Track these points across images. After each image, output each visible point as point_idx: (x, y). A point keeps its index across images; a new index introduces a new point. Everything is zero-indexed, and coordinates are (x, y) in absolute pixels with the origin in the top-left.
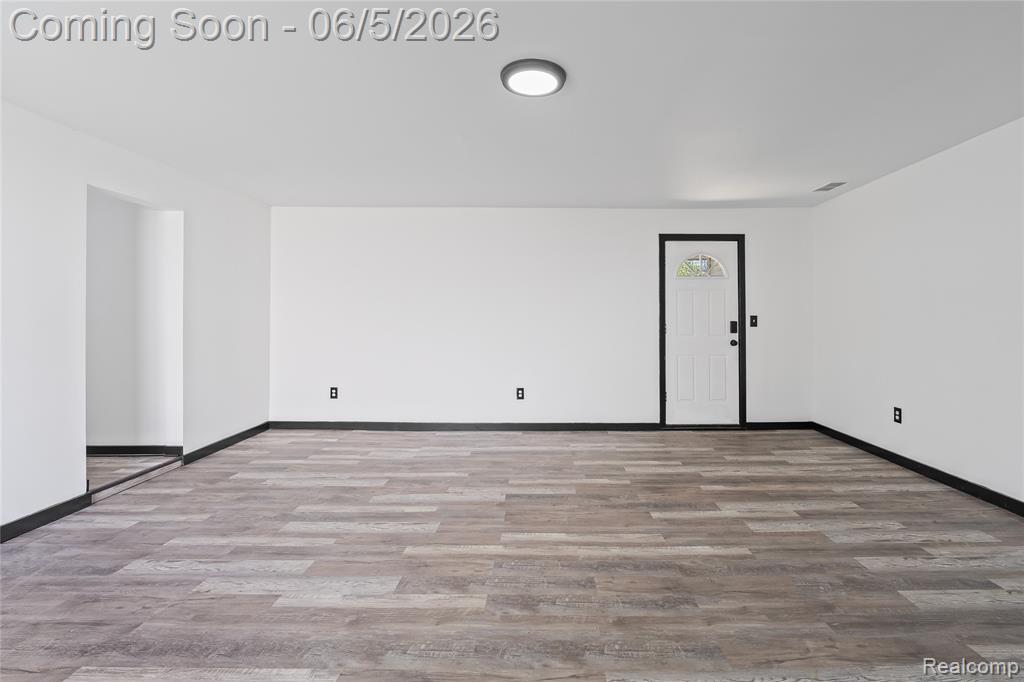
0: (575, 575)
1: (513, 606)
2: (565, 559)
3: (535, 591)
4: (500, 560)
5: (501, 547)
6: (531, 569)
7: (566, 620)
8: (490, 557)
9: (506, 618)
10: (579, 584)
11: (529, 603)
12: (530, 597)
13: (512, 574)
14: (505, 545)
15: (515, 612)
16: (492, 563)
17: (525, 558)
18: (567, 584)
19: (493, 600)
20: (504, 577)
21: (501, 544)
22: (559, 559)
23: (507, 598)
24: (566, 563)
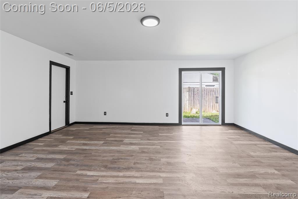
0: (138, 166)
1: (154, 159)
2: (139, 171)
3: (150, 162)
4: (161, 171)
5: (162, 176)
6: (151, 167)
7: (143, 156)
8: (164, 172)
9: (156, 157)
10: (138, 163)
11: (151, 159)
12: (151, 161)
13: (155, 166)
14: (160, 177)
15: (154, 158)
16: (163, 170)
17: (153, 171)
18: (141, 163)
19: (160, 160)
20: (158, 165)
21: (162, 177)
22: (142, 171)
23: (156, 161)
24: (140, 169)
